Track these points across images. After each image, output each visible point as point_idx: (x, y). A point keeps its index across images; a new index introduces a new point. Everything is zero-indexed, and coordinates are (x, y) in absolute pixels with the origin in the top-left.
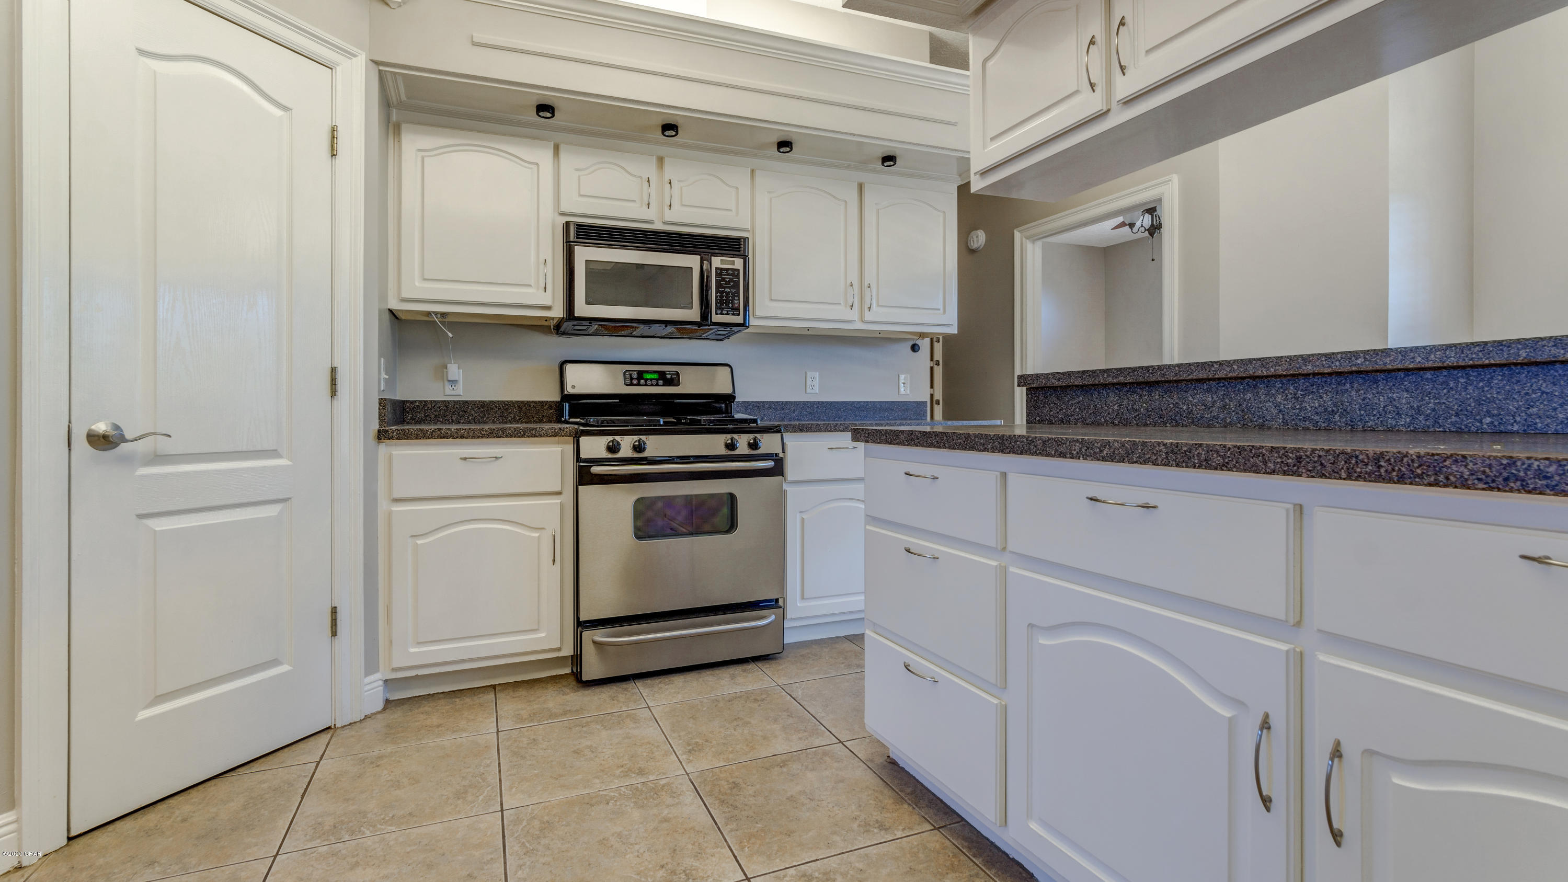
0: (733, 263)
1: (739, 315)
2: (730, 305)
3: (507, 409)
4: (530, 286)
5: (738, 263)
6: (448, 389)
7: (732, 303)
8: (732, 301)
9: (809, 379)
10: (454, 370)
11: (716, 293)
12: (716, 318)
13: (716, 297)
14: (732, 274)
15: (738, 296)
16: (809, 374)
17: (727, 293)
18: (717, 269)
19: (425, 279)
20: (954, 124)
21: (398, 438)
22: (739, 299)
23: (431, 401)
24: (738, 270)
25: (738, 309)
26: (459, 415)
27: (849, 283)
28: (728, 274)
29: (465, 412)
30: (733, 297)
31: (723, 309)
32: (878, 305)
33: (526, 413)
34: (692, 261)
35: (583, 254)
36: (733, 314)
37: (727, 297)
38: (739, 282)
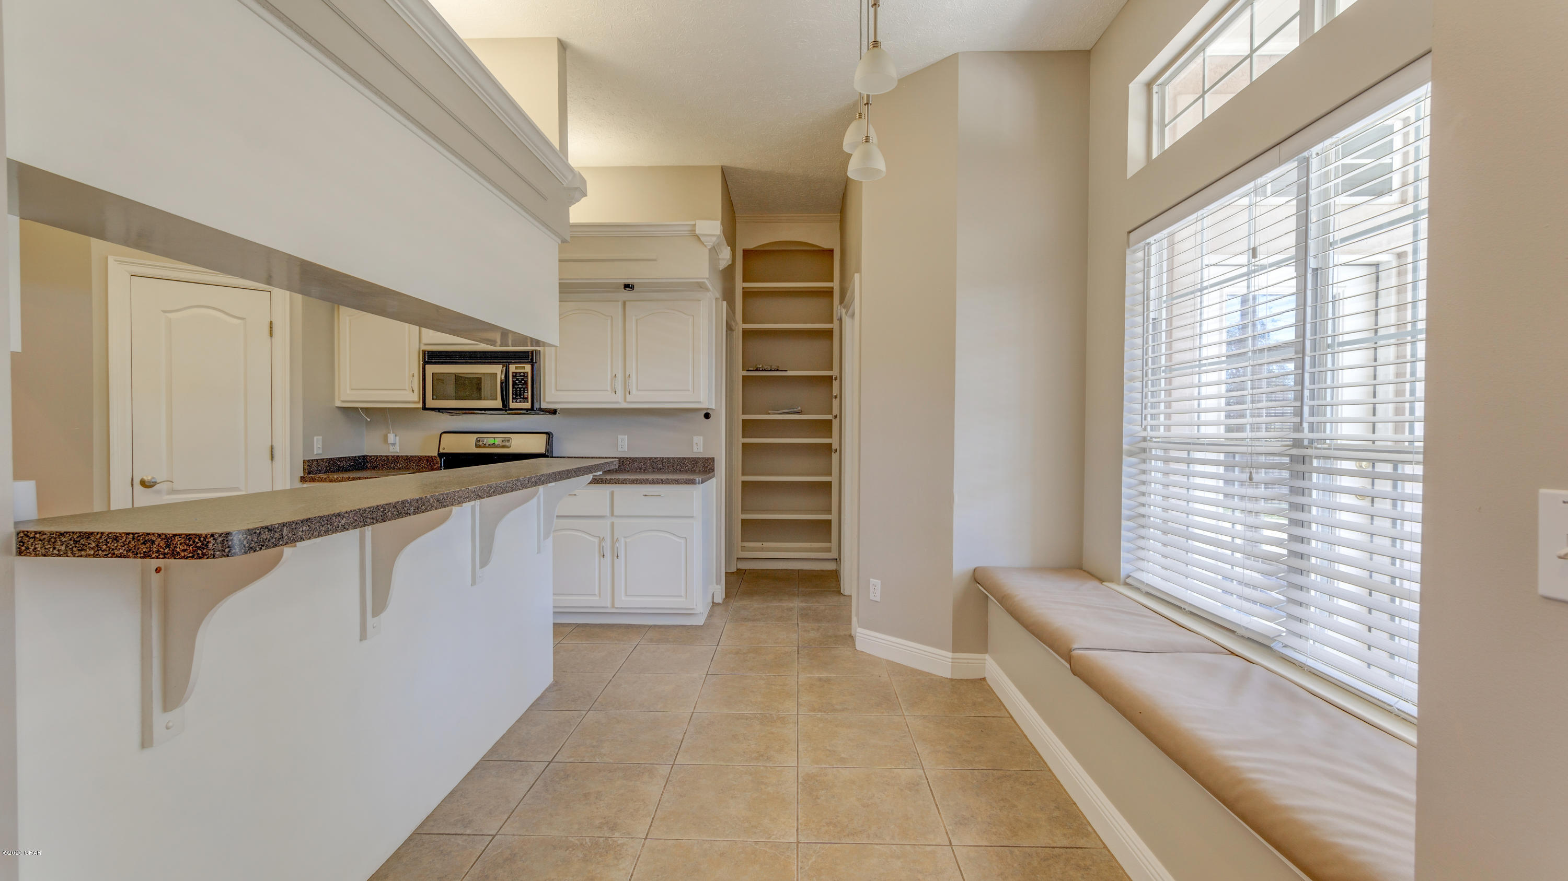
0: (524, 368)
1: (528, 402)
2: (522, 396)
3: (420, 461)
4: (405, 389)
5: (528, 368)
6: (391, 448)
7: (523, 395)
8: (523, 393)
9: (619, 441)
10: (391, 438)
11: (513, 389)
12: (512, 405)
13: (513, 391)
14: (524, 376)
15: (527, 390)
16: (619, 436)
17: (520, 388)
18: (513, 373)
19: (352, 389)
20: (655, 260)
21: (310, 482)
22: (528, 392)
23: (380, 456)
24: (527, 373)
25: (527, 398)
26: (394, 464)
27: (614, 375)
28: (521, 376)
29: (398, 462)
30: (524, 391)
31: (517, 399)
32: (637, 390)
33: (430, 463)
34: (497, 369)
35: (431, 369)
36: (524, 402)
37: (520, 391)
38: (527, 380)
